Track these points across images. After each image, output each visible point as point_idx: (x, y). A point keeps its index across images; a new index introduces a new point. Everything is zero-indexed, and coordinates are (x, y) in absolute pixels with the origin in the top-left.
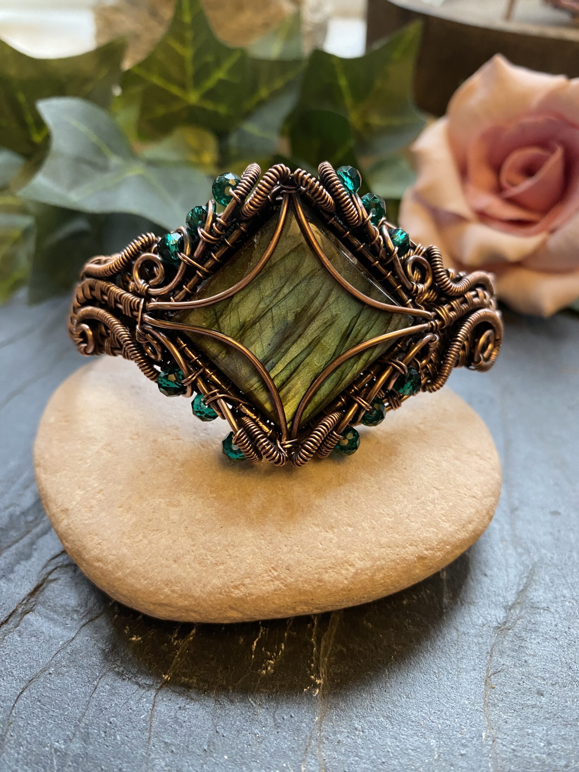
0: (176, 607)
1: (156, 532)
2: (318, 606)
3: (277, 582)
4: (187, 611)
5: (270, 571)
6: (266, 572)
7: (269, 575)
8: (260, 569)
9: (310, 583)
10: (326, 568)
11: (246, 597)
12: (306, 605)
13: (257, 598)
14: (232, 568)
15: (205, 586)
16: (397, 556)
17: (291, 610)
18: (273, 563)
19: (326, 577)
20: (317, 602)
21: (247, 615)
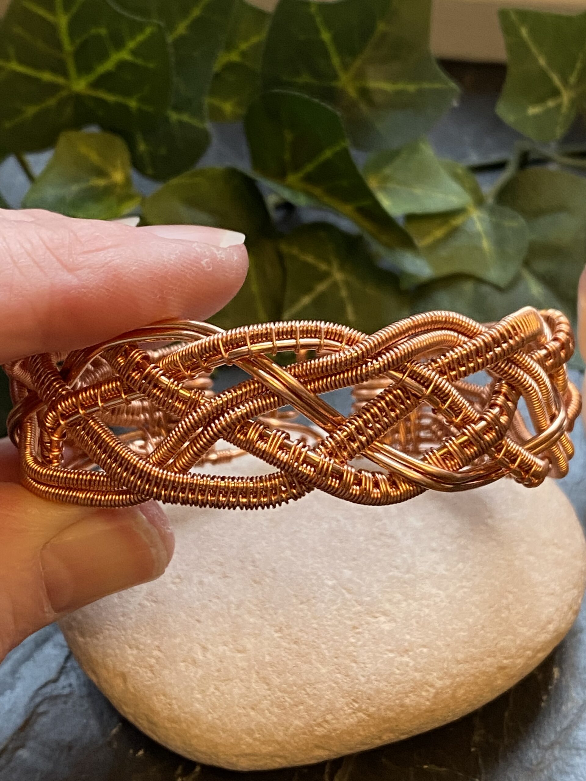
0: (261, 755)
1: (227, 682)
2: (403, 731)
3: (360, 714)
4: (272, 757)
5: (352, 704)
6: (347, 705)
7: (351, 708)
8: (340, 703)
9: (392, 710)
10: (406, 693)
11: (331, 733)
12: (391, 732)
13: (341, 732)
14: (312, 706)
15: (287, 729)
16: (475, 670)
17: (376, 739)
18: (352, 696)
19: (407, 701)
20: (402, 727)
21: (334, 751)
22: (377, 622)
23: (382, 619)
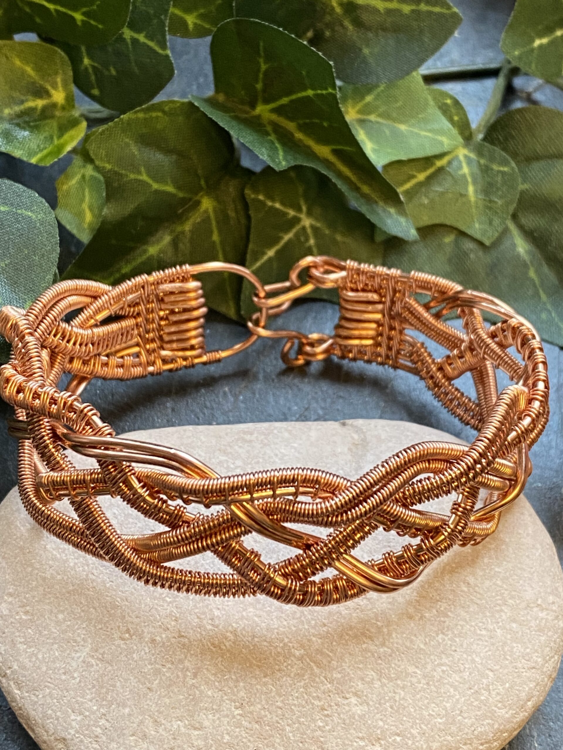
22: (348, 705)
23: (353, 700)
